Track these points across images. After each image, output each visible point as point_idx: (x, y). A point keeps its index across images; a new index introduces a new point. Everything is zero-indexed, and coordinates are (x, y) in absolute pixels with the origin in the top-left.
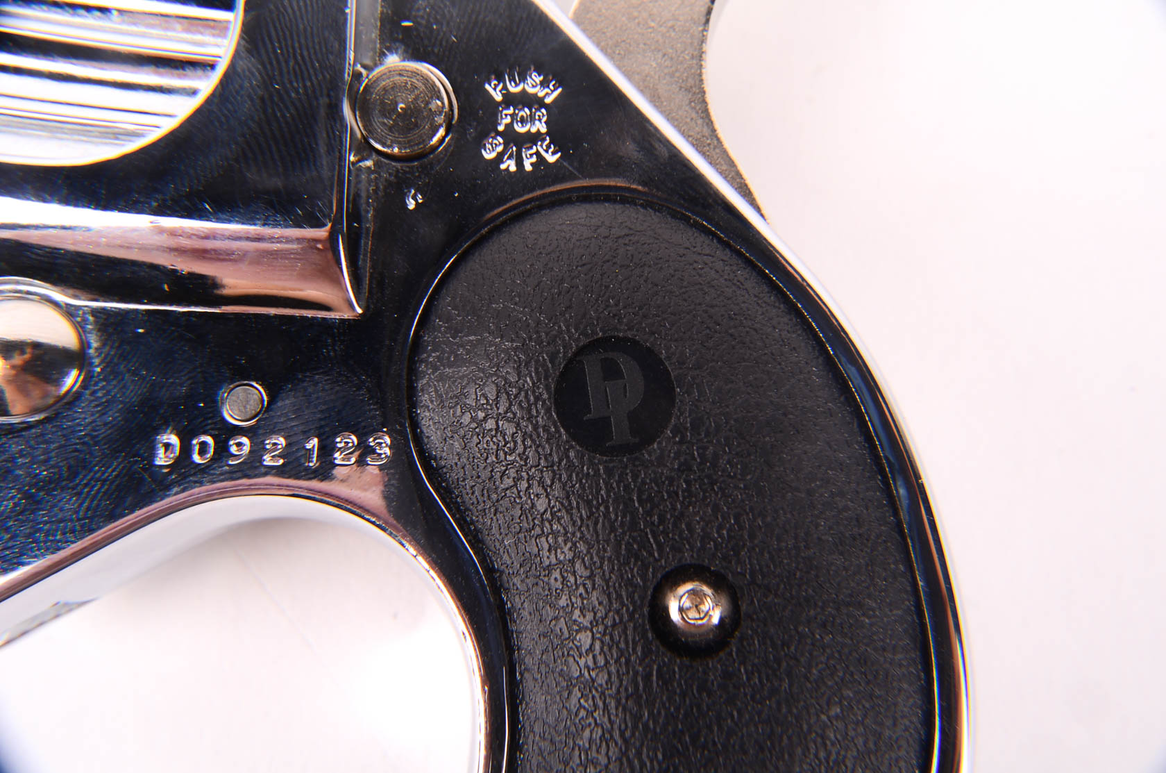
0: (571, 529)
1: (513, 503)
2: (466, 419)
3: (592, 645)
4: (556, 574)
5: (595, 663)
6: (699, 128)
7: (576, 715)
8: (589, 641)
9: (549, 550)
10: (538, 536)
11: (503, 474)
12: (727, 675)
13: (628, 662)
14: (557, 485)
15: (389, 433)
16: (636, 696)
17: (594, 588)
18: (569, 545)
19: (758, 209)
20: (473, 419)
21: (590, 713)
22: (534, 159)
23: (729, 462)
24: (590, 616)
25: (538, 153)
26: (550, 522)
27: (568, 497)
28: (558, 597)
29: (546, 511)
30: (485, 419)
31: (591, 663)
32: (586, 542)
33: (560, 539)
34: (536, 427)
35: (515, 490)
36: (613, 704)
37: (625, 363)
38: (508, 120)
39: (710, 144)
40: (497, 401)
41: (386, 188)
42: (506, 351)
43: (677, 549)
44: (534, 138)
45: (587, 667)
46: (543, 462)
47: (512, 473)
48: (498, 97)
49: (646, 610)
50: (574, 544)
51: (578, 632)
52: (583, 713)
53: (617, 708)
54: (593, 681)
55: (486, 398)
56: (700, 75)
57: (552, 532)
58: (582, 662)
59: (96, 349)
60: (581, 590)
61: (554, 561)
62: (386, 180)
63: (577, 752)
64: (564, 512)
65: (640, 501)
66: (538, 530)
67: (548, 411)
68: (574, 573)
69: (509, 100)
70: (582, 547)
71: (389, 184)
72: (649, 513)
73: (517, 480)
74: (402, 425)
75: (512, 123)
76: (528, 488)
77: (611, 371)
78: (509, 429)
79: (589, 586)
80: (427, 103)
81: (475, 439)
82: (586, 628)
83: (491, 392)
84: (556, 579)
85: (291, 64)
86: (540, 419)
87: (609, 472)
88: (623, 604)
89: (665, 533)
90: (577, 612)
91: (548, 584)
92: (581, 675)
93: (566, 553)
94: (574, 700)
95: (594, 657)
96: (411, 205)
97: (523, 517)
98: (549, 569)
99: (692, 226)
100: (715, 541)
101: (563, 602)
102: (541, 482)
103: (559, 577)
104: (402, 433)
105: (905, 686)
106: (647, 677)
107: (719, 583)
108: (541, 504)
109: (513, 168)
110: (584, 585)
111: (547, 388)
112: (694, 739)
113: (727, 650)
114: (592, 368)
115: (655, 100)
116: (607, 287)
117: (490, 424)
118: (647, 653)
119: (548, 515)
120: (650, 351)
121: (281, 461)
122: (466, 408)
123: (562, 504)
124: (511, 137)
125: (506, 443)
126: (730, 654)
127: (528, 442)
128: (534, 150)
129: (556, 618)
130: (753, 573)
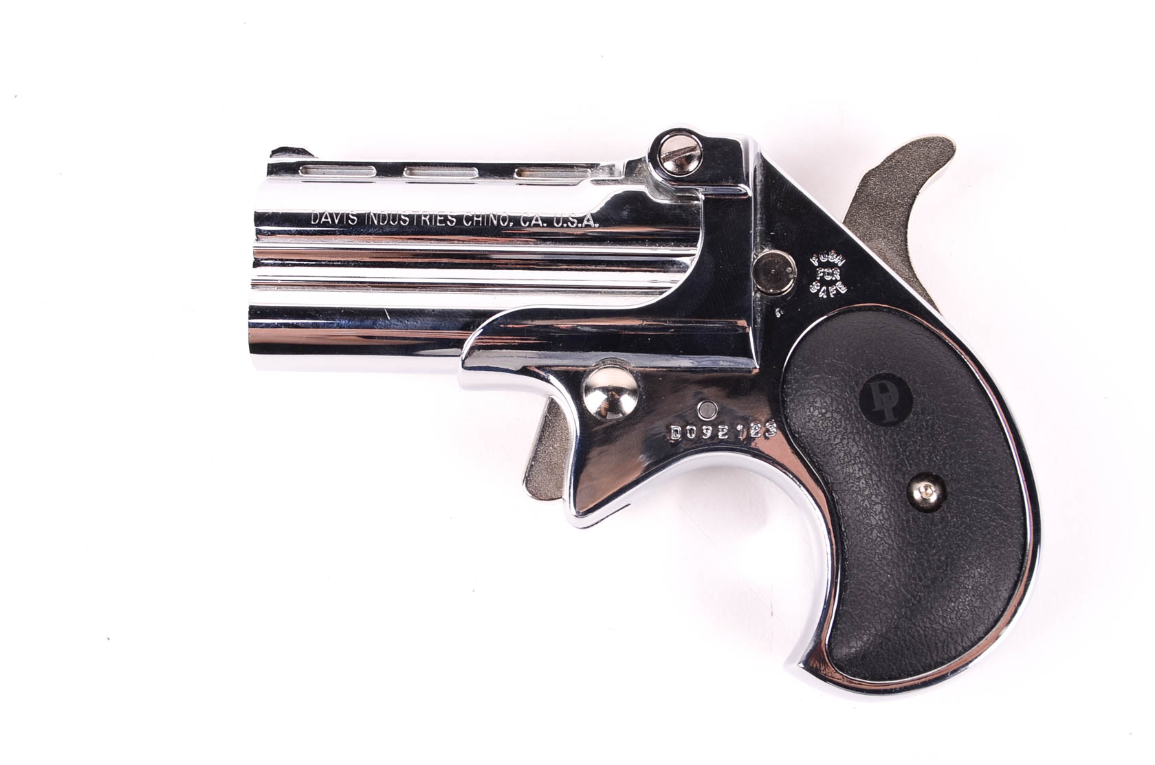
0: (869, 460)
1: (840, 450)
2: (816, 413)
3: (881, 510)
4: (863, 481)
5: (883, 517)
6: (907, 273)
7: (876, 540)
8: (880, 509)
9: (859, 471)
10: (853, 464)
11: (835, 437)
12: (942, 519)
13: (899, 515)
14: (862, 441)
15: (776, 422)
16: (903, 529)
17: (881, 485)
18: (869, 467)
19: (935, 308)
20: (819, 413)
21: (882, 539)
22: (835, 292)
23: (939, 427)
24: (880, 498)
25: (836, 289)
26: (859, 457)
27: (867, 446)
28: (864, 491)
29: (856, 453)
30: (826, 413)
31: (881, 518)
32: (877, 466)
33: (864, 465)
34: (851, 415)
35: (841, 444)
36: (893, 534)
37: (891, 386)
38: (822, 274)
39: (913, 279)
40: (831, 404)
41: (766, 309)
42: (835, 381)
43: (917, 465)
44: (833, 283)
45: (880, 520)
46: (855, 431)
47: (840, 436)
48: (816, 264)
49: (905, 493)
50: (871, 467)
51: (874, 505)
52: (879, 539)
53: (895, 536)
54: (883, 525)
55: (826, 403)
56: (907, 249)
57: (860, 462)
58: (877, 518)
59: (643, 388)
60: (875, 487)
61: (861, 474)
62: (766, 304)
63: (877, 556)
64: (865, 453)
65: (900, 445)
66: (853, 462)
67: (856, 407)
68: (871, 480)
69: (822, 265)
70: (875, 467)
71: (768, 307)
72: (905, 451)
73: (842, 440)
74: (781, 418)
75: (823, 276)
76: (848, 443)
77: (884, 389)
78: (838, 416)
79: (879, 484)
80: (785, 269)
81: (821, 422)
82: (878, 503)
83: (828, 400)
84: (863, 483)
85: (727, 256)
86: (853, 412)
87: (886, 433)
88: (895, 491)
89: (912, 459)
90: (874, 496)
91: (859, 485)
92: (877, 523)
93: (867, 471)
94: (874, 534)
95: (883, 515)
96: (778, 315)
97: (846, 457)
98: (859, 478)
99: (911, 321)
100: (935, 461)
101: (866, 493)
102: (854, 440)
103: (864, 482)
104: (781, 422)
105: (1016, 521)
106: (908, 521)
107: (935, 480)
108: (854, 450)
109: (825, 297)
110: (876, 484)
111: (855, 397)
112: (930, 544)
113: (942, 508)
114: (874, 387)
115: (885, 259)
116: (879, 351)
117: (828, 415)
118: (907, 512)
119: (858, 454)
120: (900, 379)
121: (727, 437)
122: (815, 408)
123: (864, 449)
124: (823, 282)
125: (837, 423)
126: (944, 510)
127: (848, 422)
128: (835, 288)
129: (864, 501)
130: (952, 474)
